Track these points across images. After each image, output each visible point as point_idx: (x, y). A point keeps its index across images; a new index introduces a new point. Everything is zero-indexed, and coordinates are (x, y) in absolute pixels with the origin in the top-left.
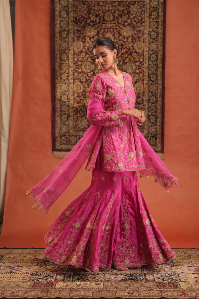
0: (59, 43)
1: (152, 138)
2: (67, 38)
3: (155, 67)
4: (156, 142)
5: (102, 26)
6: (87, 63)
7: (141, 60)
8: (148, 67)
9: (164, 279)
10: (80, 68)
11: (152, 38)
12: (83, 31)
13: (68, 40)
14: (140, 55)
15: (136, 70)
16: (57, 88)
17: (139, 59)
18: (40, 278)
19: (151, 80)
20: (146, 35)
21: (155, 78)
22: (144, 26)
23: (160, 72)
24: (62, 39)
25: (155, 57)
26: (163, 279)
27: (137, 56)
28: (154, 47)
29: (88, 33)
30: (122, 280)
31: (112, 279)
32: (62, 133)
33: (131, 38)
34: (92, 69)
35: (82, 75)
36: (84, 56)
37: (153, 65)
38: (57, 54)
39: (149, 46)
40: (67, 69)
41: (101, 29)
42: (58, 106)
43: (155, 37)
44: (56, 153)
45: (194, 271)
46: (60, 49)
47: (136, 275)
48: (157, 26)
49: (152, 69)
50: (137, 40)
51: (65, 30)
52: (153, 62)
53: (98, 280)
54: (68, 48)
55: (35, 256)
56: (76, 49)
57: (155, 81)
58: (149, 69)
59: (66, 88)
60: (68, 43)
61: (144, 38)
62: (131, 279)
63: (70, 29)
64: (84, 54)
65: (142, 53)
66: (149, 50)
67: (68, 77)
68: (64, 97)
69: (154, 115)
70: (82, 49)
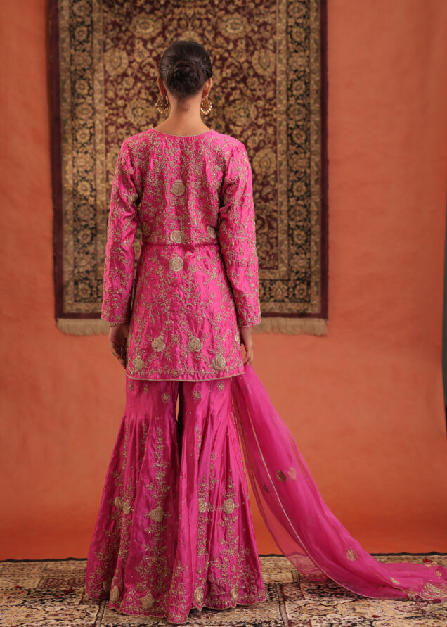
0: (69, 55)
1: (298, 282)
2: (88, 42)
3: (304, 111)
4: (309, 292)
5: (173, 13)
6: (137, 103)
7: (270, 95)
8: (287, 112)
10: (121, 114)
11: (296, 42)
12: (127, 25)
13: (92, 47)
14: (266, 83)
15: (257, 118)
16: (67, 163)
17: (263, 93)
19: (293, 143)
20: (281, 33)
21: (304, 138)
22: (274, 12)
23: (316, 123)
24: (76, 44)
25: (304, 86)
27: (259, 85)
28: (300, 63)
29: (139, 29)
32: (79, 272)
33: (244, 41)
34: (150, 117)
35: (128, 131)
36: (132, 84)
37: (298, 107)
38: (65, 82)
39: (288, 60)
40: (90, 118)
42: (68, 207)
43: (303, 40)
44: (64, 322)
45: (410, 612)
46: (73, 68)
48: (306, 13)
49: (295, 115)
50: (258, 47)
51: (82, 23)
52: (297, 98)
54: (90, 65)
55: (18, 581)
56: (112, 69)
57: (303, 146)
58: (288, 115)
59: (87, 162)
60: (91, 53)
61: (275, 43)
63: (95, 19)
64: (131, 80)
65: (270, 77)
66: (288, 71)
67: (93, 137)
68: (84, 186)
69: (303, 226)
70: (126, 69)
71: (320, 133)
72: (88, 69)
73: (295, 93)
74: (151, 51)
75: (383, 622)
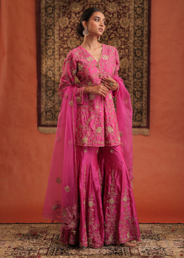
0: (45, 19)
1: (137, 113)
2: (52, 14)
3: (141, 43)
4: (142, 117)
5: (88, 2)
6: (72, 39)
7: (127, 36)
8: (134, 43)
9: (150, 253)
10: (66, 43)
11: (138, 14)
12: (69, 7)
13: (54, 16)
14: (125, 31)
15: (121, 45)
16: (43, 63)
17: (124, 35)
18: (22, 253)
19: (136, 56)
20: (132, 10)
21: (141, 54)
22: (129, 2)
23: (146, 47)
24: (48, 14)
25: (141, 33)
26: (148, 253)
27: (122, 32)
28: (139, 23)
29: (73, 8)
30: (106, 254)
31: (97, 253)
32: (47, 108)
33: (116, 14)
34: (77, 45)
35: (68, 51)
36: (70, 31)
37: (138, 41)
38: (43, 30)
39: (134, 21)
40: (53, 45)
41: (87, 5)
42: (43, 81)
43: (141, 13)
44: (41, 128)
45: (180, 245)
46: (46, 24)
47: (120, 249)
48: (142, 2)
49: (137, 44)
50: (122, 16)
51: (50, 6)
52: (138, 37)
53: (82, 254)
54: (53, 23)
55: (19, 231)
56: (62, 25)
57: (140, 57)
59: (51, 63)
60: (54, 18)
61: (129, 14)
62: (116, 253)
63: (56, 4)
64: (70, 29)
65: (127, 29)
66: (134, 26)
67: (54, 53)
68: (50, 73)
69: (140, 90)
70: (68, 25)
71: (147, 52)
72: (52, 25)
73: (137, 35)
74: (78, 18)
75: (169, 249)
